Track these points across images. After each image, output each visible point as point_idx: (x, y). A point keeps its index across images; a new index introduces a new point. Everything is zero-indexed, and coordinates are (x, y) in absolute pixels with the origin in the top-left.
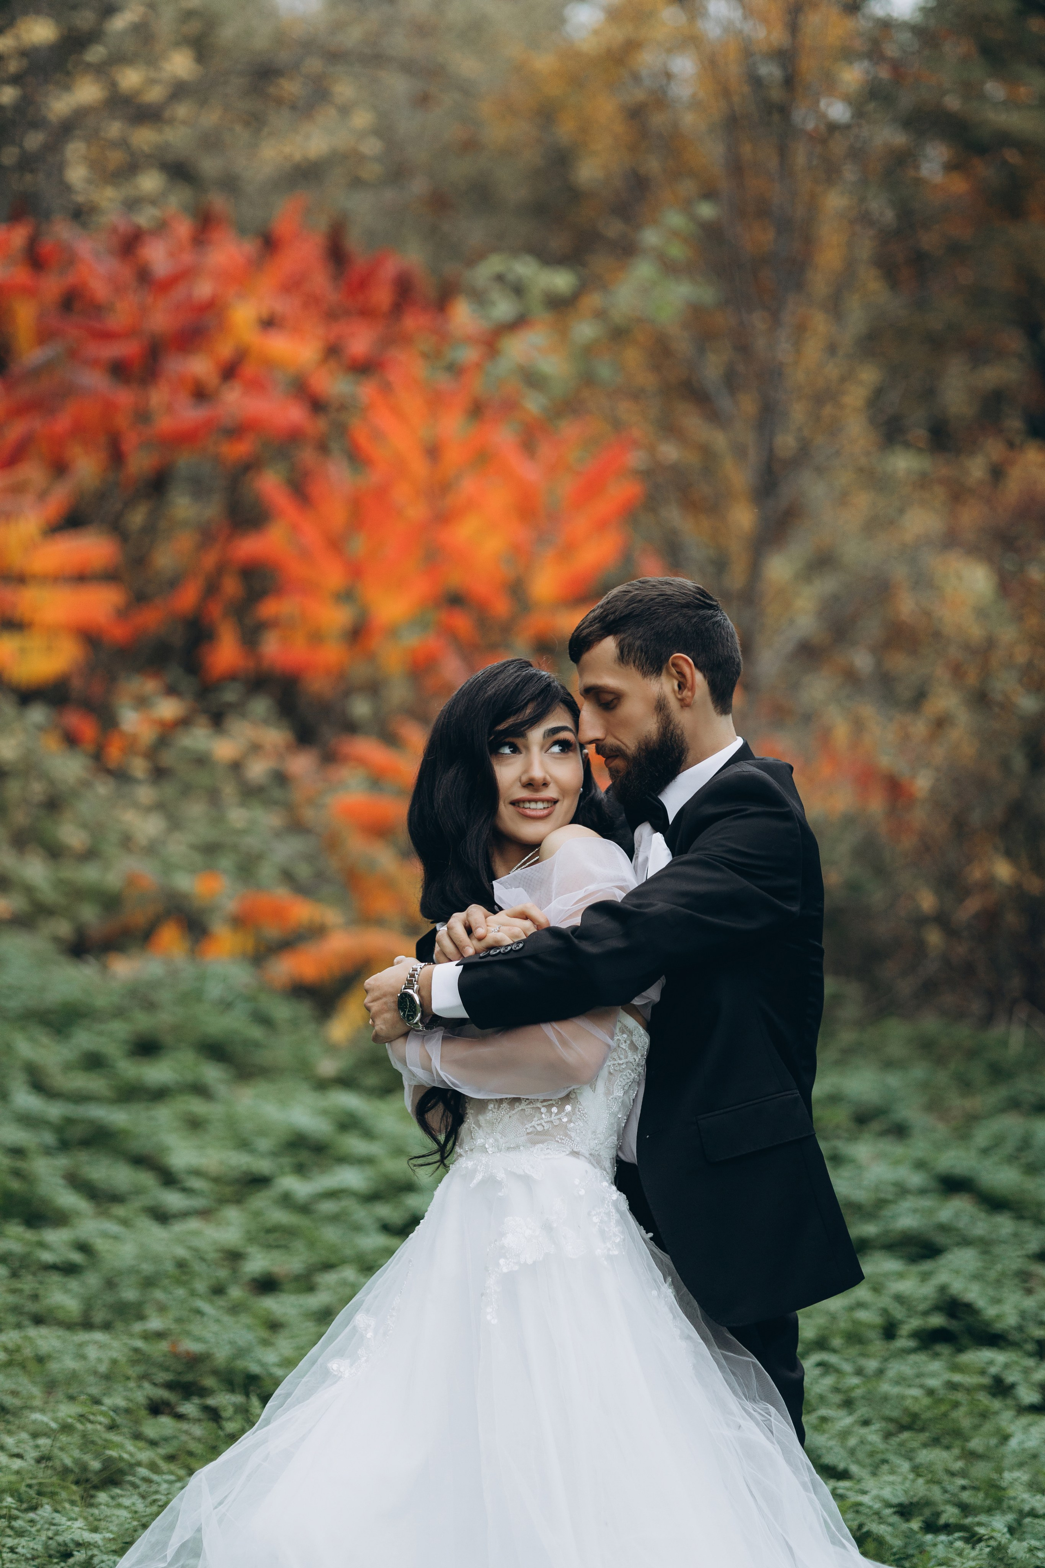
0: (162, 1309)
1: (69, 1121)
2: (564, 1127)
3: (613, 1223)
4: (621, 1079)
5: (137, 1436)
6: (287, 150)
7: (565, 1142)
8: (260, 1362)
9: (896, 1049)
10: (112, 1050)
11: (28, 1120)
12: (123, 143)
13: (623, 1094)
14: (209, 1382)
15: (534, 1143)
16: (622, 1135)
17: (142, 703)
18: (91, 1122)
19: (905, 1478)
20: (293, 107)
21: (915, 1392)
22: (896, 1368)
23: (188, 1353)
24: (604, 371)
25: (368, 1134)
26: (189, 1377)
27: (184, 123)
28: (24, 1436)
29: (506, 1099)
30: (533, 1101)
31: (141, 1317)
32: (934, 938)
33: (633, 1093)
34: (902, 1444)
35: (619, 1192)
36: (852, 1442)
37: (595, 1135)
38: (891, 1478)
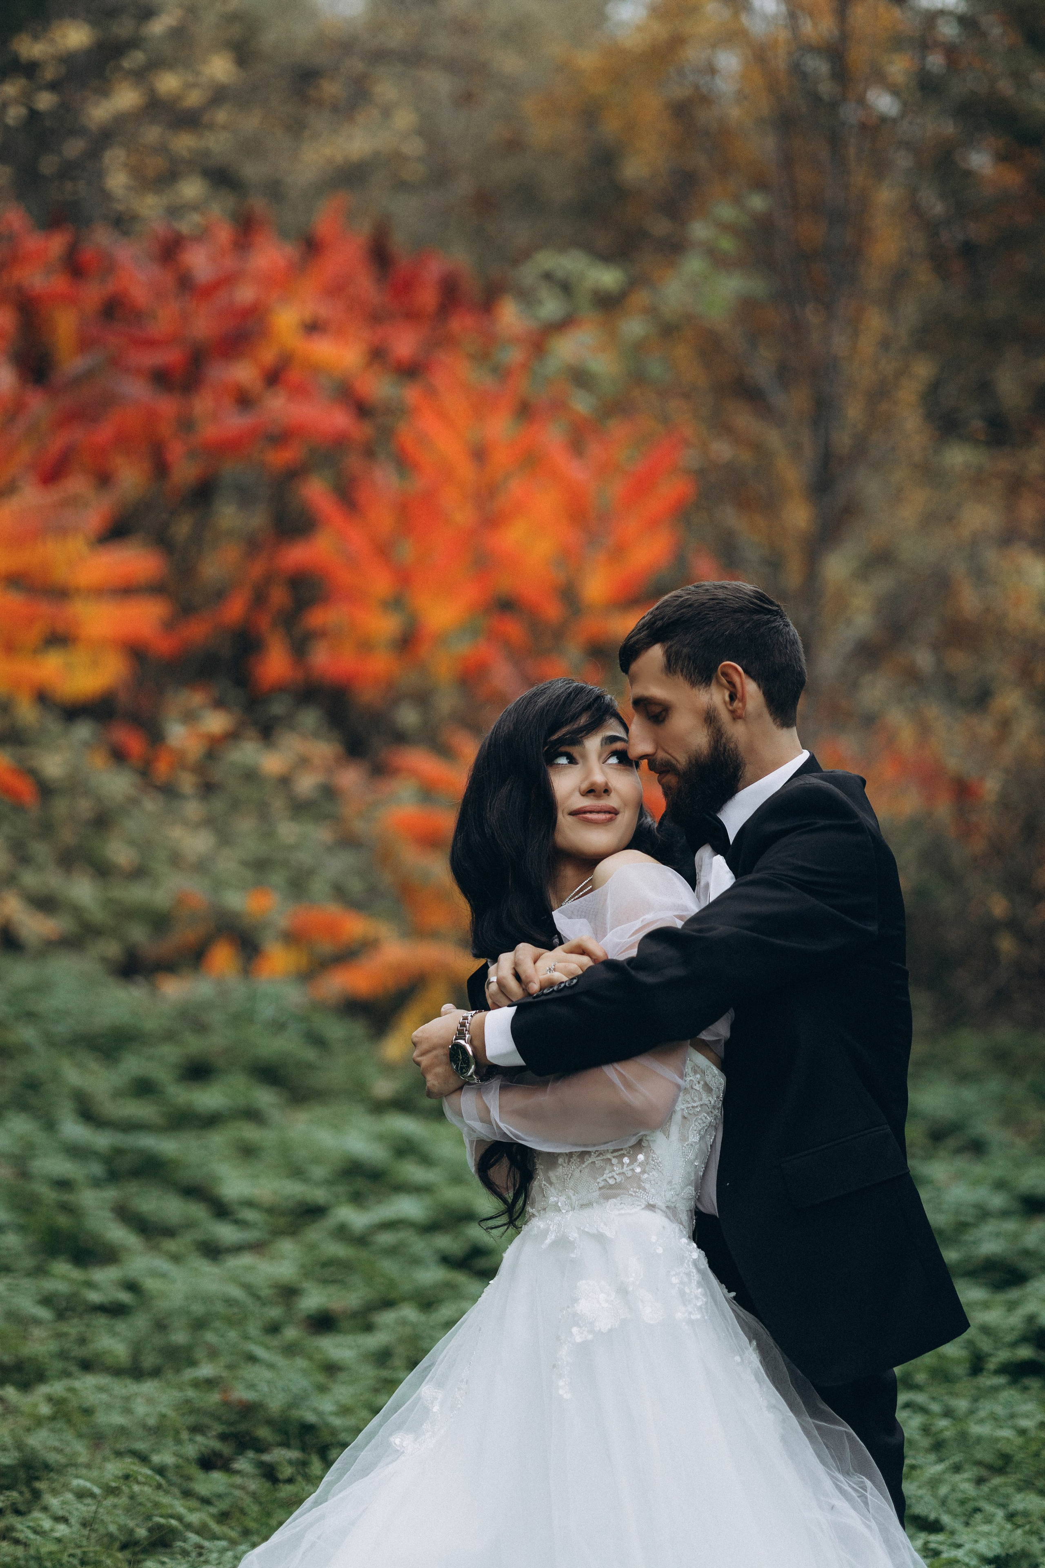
0: (213, 1354)
1: (118, 1152)
2: (637, 1179)
3: (694, 1284)
4: (697, 1124)
5: (187, 1494)
6: (327, 151)
7: (639, 1195)
8: (315, 1410)
9: (970, 1060)
10: (161, 1074)
11: (76, 1152)
12: (162, 149)
13: (699, 1139)
14: (264, 1433)
15: (607, 1198)
16: (700, 1185)
17: (190, 717)
18: (141, 1152)
19: (1002, 1528)
20: (335, 109)
21: (1006, 1433)
22: (986, 1407)
23: (240, 1402)
24: (655, 369)
25: (426, 1160)
26: (243, 1427)
27: (224, 127)
28: (69, 1496)
29: (576, 1152)
30: (602, 1152)
31: (193, 1363)
32: (1006, 945)
33: (711, 1138)
34: (995, 1490)
35: (699, 1250)
36: (943, 1490)
37: (671, 1186)
38: (986, 1528)
